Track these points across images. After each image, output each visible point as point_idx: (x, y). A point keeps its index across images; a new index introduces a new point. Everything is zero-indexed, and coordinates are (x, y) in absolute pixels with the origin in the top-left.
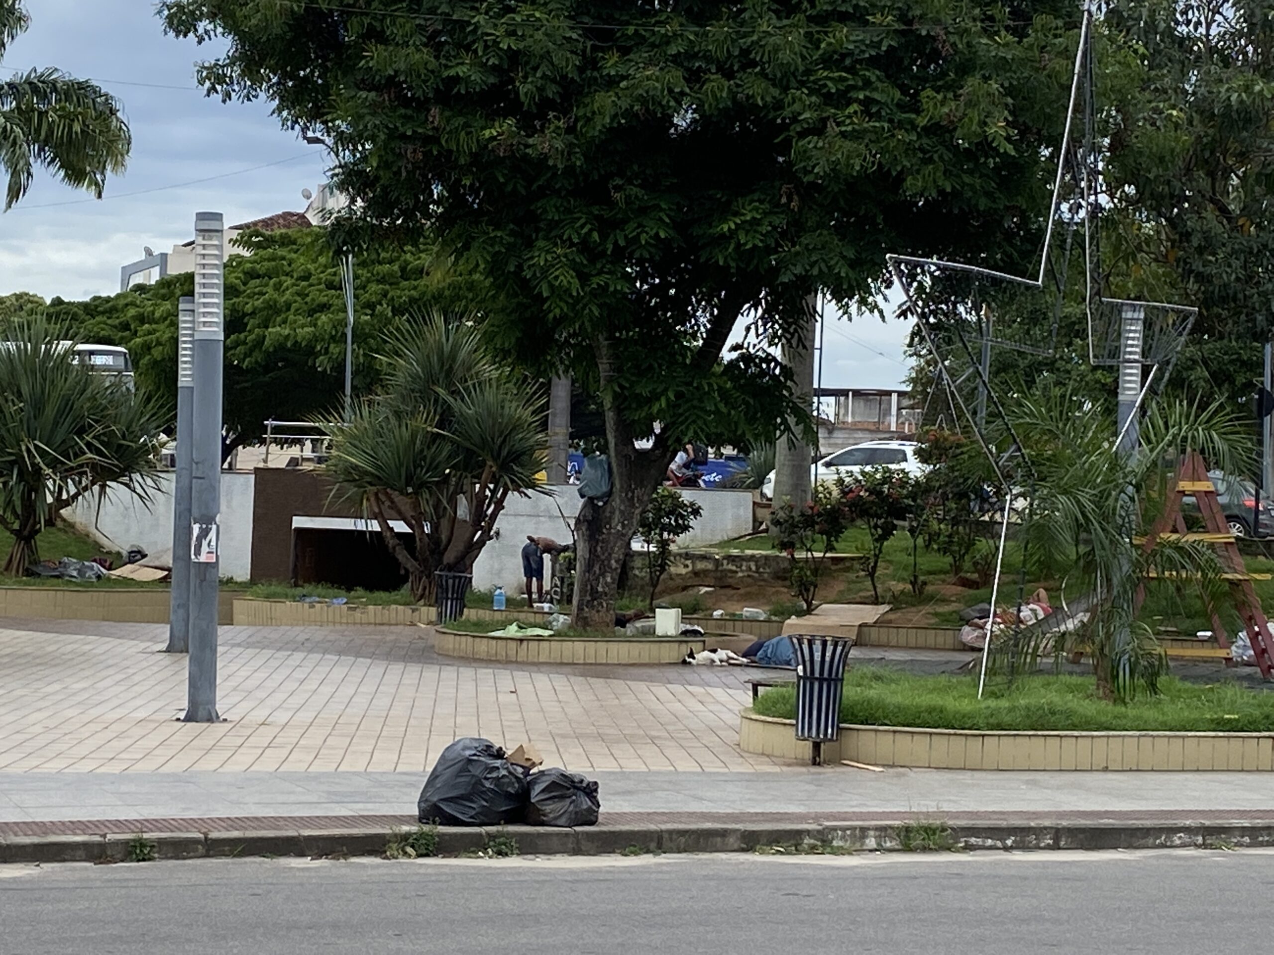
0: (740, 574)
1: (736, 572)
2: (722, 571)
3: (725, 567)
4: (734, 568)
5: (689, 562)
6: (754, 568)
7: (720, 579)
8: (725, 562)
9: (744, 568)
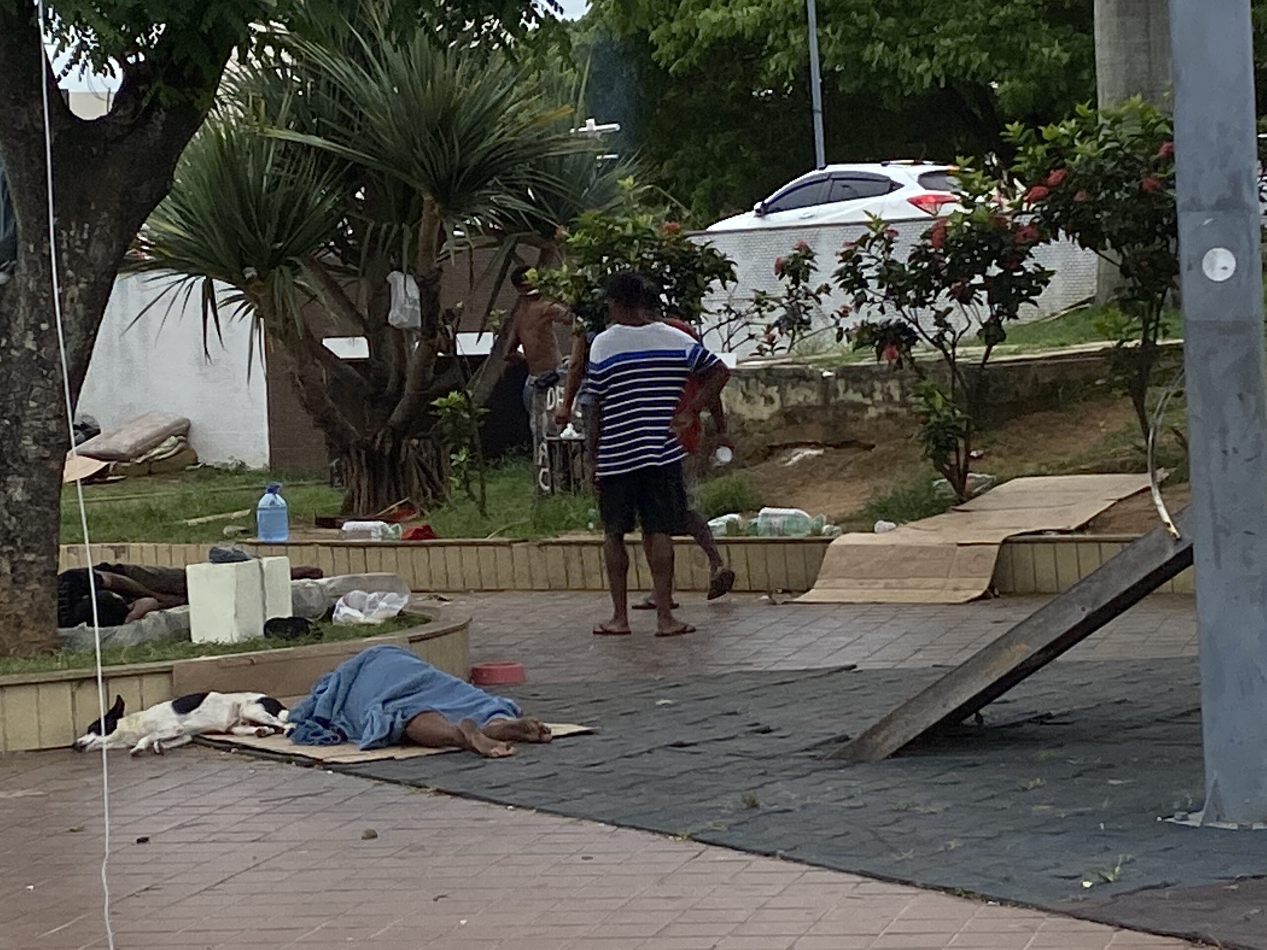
0: (872, 412)
1: (864, 407)
2: (836, 407)
3: (841, 397)
4: (858, 398)
5: (773, 391)
6: (897, 395)
7: (833, 426)
8: (841, 384)
9: (878, 396)
